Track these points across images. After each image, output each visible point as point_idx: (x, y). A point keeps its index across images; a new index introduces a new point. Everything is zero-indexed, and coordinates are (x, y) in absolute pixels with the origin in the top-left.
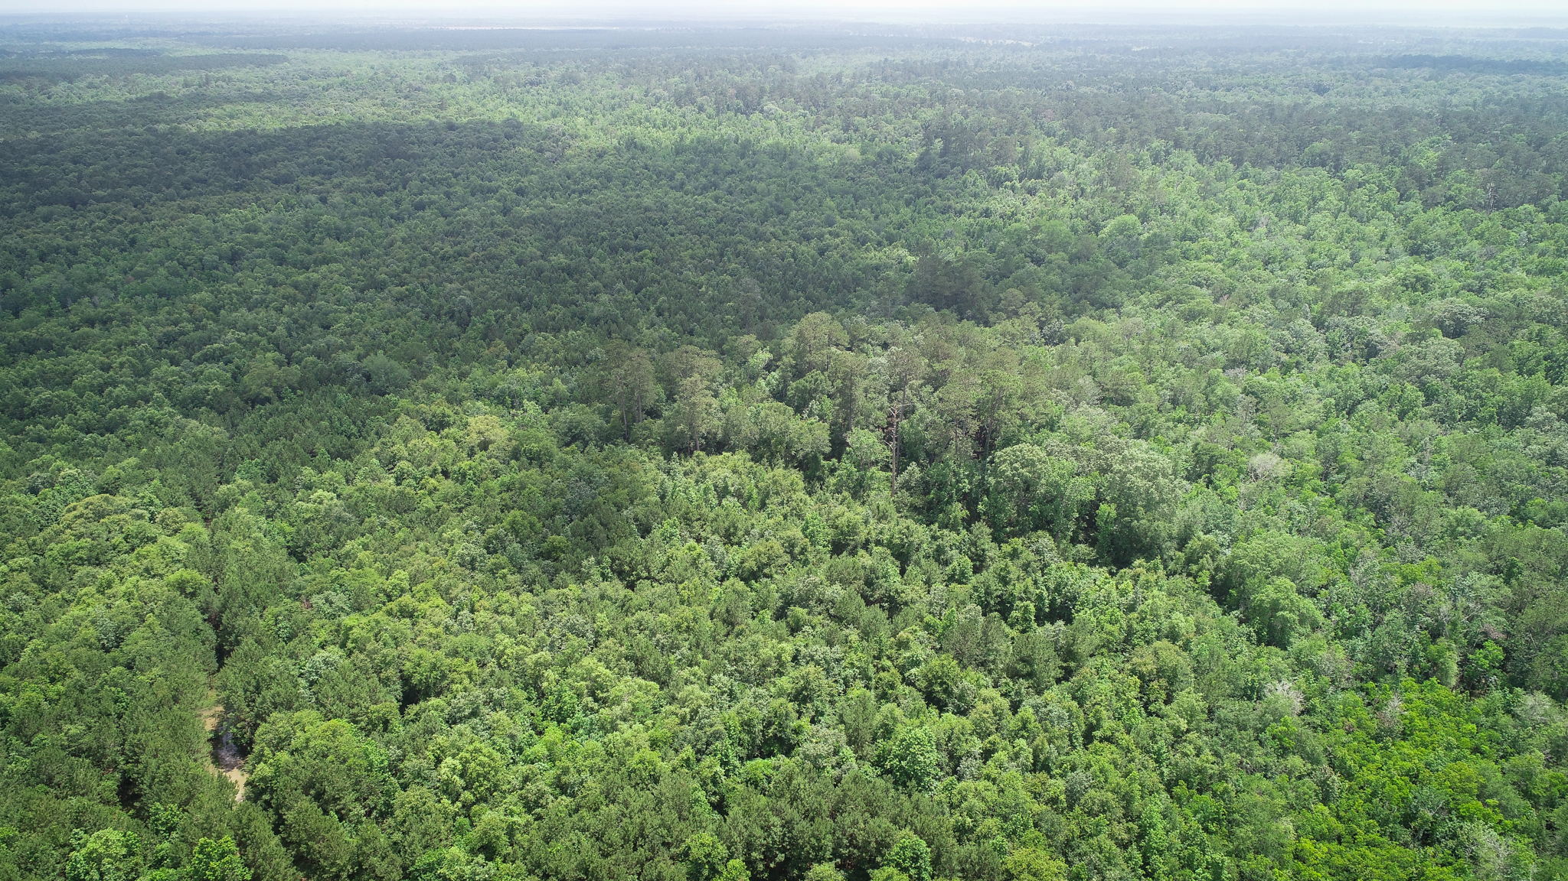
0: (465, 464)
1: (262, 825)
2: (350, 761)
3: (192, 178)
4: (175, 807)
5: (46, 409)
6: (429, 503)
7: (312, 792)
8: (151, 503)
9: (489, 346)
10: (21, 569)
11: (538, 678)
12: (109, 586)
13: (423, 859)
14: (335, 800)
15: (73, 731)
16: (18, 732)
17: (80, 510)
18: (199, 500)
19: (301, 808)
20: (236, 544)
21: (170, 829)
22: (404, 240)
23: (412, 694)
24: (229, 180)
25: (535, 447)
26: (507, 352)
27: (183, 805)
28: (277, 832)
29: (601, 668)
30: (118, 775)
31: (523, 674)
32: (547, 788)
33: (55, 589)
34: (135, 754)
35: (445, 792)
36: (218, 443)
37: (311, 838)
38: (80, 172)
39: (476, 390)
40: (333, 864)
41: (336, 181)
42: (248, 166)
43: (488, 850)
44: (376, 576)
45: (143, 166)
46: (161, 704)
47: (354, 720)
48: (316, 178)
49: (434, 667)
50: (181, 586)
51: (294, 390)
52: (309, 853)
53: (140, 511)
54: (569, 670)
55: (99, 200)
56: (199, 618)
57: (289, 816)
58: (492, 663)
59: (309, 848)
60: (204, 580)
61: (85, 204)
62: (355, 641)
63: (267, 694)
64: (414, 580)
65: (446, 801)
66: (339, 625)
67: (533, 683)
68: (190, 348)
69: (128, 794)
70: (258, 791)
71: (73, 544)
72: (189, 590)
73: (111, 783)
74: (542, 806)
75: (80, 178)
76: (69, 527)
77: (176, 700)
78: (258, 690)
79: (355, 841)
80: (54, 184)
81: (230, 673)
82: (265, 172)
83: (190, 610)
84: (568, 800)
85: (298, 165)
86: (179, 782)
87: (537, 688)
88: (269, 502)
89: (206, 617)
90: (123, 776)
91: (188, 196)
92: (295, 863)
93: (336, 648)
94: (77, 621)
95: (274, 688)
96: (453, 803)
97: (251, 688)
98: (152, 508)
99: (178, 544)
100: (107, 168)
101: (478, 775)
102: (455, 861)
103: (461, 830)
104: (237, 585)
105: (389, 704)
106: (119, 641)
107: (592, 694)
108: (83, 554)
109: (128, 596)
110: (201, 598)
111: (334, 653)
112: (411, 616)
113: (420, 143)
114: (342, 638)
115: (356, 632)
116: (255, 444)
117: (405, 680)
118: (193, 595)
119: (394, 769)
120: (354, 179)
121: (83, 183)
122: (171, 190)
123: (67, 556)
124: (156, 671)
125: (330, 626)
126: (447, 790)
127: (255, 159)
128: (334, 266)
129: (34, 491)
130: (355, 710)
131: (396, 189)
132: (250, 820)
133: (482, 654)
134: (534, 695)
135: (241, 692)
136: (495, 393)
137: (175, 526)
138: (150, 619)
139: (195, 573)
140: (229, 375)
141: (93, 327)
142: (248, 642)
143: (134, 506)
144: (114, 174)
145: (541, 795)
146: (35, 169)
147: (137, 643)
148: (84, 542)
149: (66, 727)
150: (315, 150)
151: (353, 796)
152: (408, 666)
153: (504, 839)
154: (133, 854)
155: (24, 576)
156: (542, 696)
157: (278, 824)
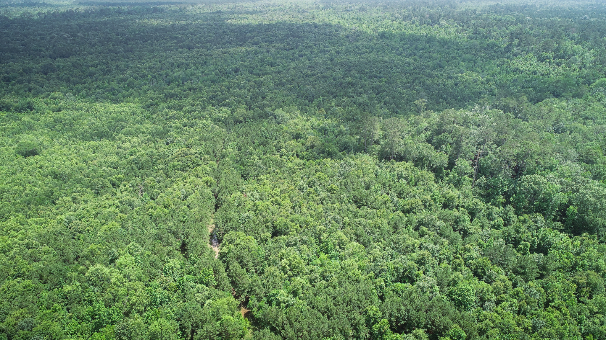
0: (304, 153)
1: (222, 268)
2: (253, 252)
3: (227, 41)
4: (197, 256)
5: (174, 117)
6: (290, 165)
7: (239, 260)
8: (201, 153)
9: (319, 110)
10: (161, 169)
11: (320, 235)
12: (186, 179)
13: (272, 292)
14: (246, 265)
15: (170, 225)
16: (155, 221)
17: (180, 152)
18: (216, 154)
19: (235, 265)
20: (225, 171)
21: (194, 263)
22: (294, 68)
23: (276, 233)
24: (238, 43)
25: (330, 150)
26: (325, 113)
27: (199, 256)
28: (226, 271)
29: (344, 236)
30: (181, 242)
31: (315, 233)
32: (318, 276)
33: (170, 177)
34: (187, 236)
35: (282, 270)
36: (224, 135)
37: (237, 276)
38: (192, 37)
39: (312, 126)
40: (243, 286)
41: (273, 45)
42: (245, 38)
43: (295, 294)
44: (269, 189)
45: (212, 36)
46: (196, 221)
47: (256, 238)
48: (267, 43)
49: (285, 224)
50: (207, 182)
51: (250, 119)
52: (235, 281)
53: (197, 155)
54: (332, 234)
55: (197, 47)
56: (211, 194)
57: (231, 267)
58: (305, 227)
59: (236, 279)
60: (214, 181)
61: (193, 48)
62: (259, 210)
63: (229, 224)
64: (282, 192)
65: (282, 273)
66: (255, 204)
67: (318, 237)
68: (219, 101)
69: (183, 248)
70: (223, 256)
71: (176, 163)
72: (209, 184)
73: (179, 243)
74: (316, 283)
76: (176, 157)
77: (201, 220)
78: (226, 222)
79: (251, 280)
80: (184, 41)
81: (219, 214)
82: (250, 40)
83: (208, 191)
84: (325, 282)
85: (261, 38)
86: (199, 248)
87: (320, 239)
88: (238, 158)
89: (213, 194)
90: (183, 242)
91: (224, 48)
92: (231, 283)
93: (253, 212)
95: (232, 222)
96: (285, 274)
97: (224, 221)
98: (201, 155)
99: (207, 167)
100: (201, 37)
101: (295, 266)
102: (282, 295)
103: (286, 285)
104: (224, 185)
105: (268, 234)
106: (186, 197)
107: (339, 245)
108: (179, 167)
109: (191, 183)
110: (213, 187)
111: (251, 214)
112: (279, 204)
113: (304, 32)
114: (255, 209)
115: (260, 208)
116: (236, 137)
117: (274, 227)
118: (210, 186)
119: (266, 258)
120: (279, 45)
121: (193, 41)
122: (220, 45)
123: (174, 166)
124: (196, 209)
125: (252, 204)
126: (283, 270)
127: (247, 35)
128: (269, 76)
129: (168, 144)
130: (256, 235)
131: (293, 49)
132: (218, 265)
133: (302, 223)
134: (318, 241)
135: (221, 221)
136: (319, 128)
137: (207, 162)
138: (197, 192)
139: (212, 179)
140: (230, 112)
141: (191, 91)
142: (225, 204)
143: (196, 153)
144: (202, 39)
145: (316, 278)
146: (179, 36)
147: (192, 199)
148: (180, 163)
149: (168, 223)
150: (267, 33)
151: (252, 264)
152: (276, 223)
153: (301, 291)
154: (183, 268)
155: (162, 171)
156: (321, 242)
157: (227, 269)
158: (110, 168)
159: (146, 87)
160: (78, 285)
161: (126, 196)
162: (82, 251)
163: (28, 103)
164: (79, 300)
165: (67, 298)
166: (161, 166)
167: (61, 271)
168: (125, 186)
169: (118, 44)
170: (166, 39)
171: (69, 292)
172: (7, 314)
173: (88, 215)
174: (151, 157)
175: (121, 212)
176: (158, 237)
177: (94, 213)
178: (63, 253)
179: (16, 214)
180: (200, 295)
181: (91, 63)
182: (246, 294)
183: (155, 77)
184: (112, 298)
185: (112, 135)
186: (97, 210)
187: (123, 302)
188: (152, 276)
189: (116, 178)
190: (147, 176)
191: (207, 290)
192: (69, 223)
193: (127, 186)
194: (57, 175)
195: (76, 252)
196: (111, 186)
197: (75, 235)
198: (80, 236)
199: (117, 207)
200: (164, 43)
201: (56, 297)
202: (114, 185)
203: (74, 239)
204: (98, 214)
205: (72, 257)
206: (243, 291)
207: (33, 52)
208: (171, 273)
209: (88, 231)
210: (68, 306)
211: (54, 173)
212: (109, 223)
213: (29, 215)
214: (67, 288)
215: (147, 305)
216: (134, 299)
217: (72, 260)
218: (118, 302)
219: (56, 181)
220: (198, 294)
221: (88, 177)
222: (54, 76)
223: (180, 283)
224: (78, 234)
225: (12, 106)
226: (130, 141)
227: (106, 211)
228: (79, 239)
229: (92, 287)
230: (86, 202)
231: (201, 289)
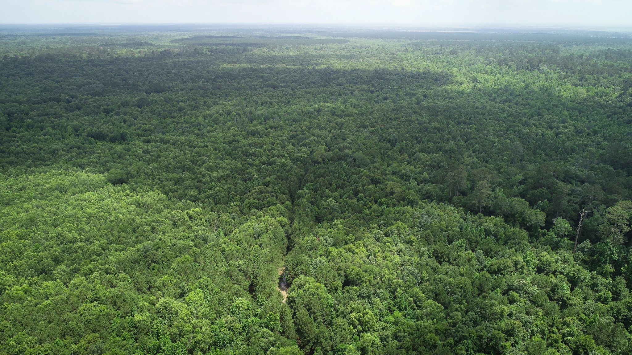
0: (383, 200)
1: (289, 313)
2: (322, 300)
3: (311, 81)
4: (264, 298)
5: (254, 154)
6: (367, 211)
7: (307, 307)
8: (277, 192)
9: (401, 155)
10: (237, 205)
11: (395, 290)
12: (260, 217)
13: (339, 346)
14: (314, 313)
15: (240, 263)
16: (226, 258)
17: (257, 190)
18: (291, 194)
19: (302, 312)
20: (300, 212)
21: (262, 305)
22: (377, 111)
23: (347, 282)
24: (322, 83)
25: (411, 198)
26: (407, 159)
27: (267, 298)
28: (293, 318)
29: (421, 294)
30: (250, 282)
31: (390, 286)
32: (390, 335)
33: (245, 214)
34: (256, 276)
35: (351, 324)
36: (301, 175)
37: (304, 324)
38: (278, 77)
39: (393, 172)
40: (309, 336)
41: (358, 86)
42: (329, 79)
44: (343, 235)
45: (297, 77)
46: (267, 262)
47: (326, 286)
48: (351, 85)
49: (357, 274)
50: (280, 222)
51: (329, 161)
52: (302, 329)
53: (273, 194)
55: (282, 87)
56: (284, 235)
57: (298, 314)
58: (379, 278)
60: (288, 222)
61: (277, 88)
62: (332, 257)
63: (300, 268)
64: (356, 239)
65: (351, 327)
66: (328, 249)
67: (393, 292)
68: (299, 141)
69: (252, 289)
70: (291, 301)
71: (252, 201)
72: (283, 224)
73: (248, 283)
74: (387, 341)
75: (277, 79)
76: (252, 195)
77: (272, 261)
78: (297, 265)
79: (317, 331)
80: (270, 80)
81: (289, 257)
82: (334, 81)
83: (282, 231)
84: (398, 343)
85: (346, 80)
86: (268, 290)
87: (394, 294)
88: (313, 199)
89: (286, 235)
90: (251, 283)
91: (308, 88)
92: (296, 331)
93: (325, 258)
94: (249, 226)
95: (302, 266)
96: (354, 329)
97: (295, 264)
98: (277, 194)
99: (282, 207)
100: (286, 76)
101: (366, 321)
102: (350, 351)
103: (355, 340)
104: (297, 227)
105: (339, 283)
106: (259, 236)
107: (416, 303)
108: (254, 204)
109: (265, 222)
110: (286, 228)
112: (352, 253)
114: (327, 254)
115: (332, 254)
116: (313, 178)
117: (346, 276)
118: (283, 227)
119: (335, 308)
120: (364, 86)
121: (278, 81)
122: (304, 85)
123: (250, 204)
124: (268, 250)
125: (324, 249)
127: (332, 76)
128: (352, 118)
129: (245, 181)
130: (327, 282)
131: (378, 91)
132: (285, 311)
133: (376, 274)
134: (392, 296)
135: (291, 264)
136: (400, 174)
137: (283, 201)
138: (269, 231)
139: (286, 219)
140: (309, 152)
141: (272, 129)
142: (297, 247)
143: (272, 192)
144: (288, 78)
145: (388, 337)
146: (266, 75)
147: (264, 239)
148: (255, 201)
149: (239, 261)
150: (352, 75)
151: (320, 314)
152: (348, 271)
153: (370, 348)
154: (249, 310)
155: (237, 208)
156: (395, 297)
157: (294, 315)
158: (189, 201)
159: (230, 123)
160: (148, 315)
161: (201, 231)
162: (154, 282)
163: (122, 134)
164: (147, 330)
165: (136, 328)
166: (237, 203)
167: (134, 299)
168: (201, 220)
169: (207, 82)
170: (253, 78)
171: (139, 322)
172: (81, 337)
173: (164, 246)
174: (229, 193)
175: (195, 246)
176: (228, 274)
177: (170, 244)
178: (137, 281)
179: (100, 239)
180: (265, 340)
181: (182, 99)
182: (311, 345)
183: (239, 114)
184: (178, 332)
185: (194, 168)
186: (173, 241)
187: (188, 338)
188: (218, 315)
189: (193, 211)
190: (223, 211)
191: (271, 336)
192: (146, 252)
193: (203, 220)
194: (140, 204)
195: (149, 281)
196: (187, 219)
197: (150, 265)
198: (154, 267)
199: (192, 240)
200: (251, 82)
201: (126, 325)
202: (190, 218)
203: (149, 268)
204: (173, 245)
205: (145, 286)
206: (309, 341)
207: (131, 86)
208: (238, 313)
209: (163, 262)
210: (136, 336)
211: (138, 202)
212: (183, 256)
213: (111, 241)
214: (138, 317)
215: (211, 344)
216: (199, 337)
217: (144, 290)
218: (183, 337)
219: (138, 209)
220: (262, 339)
221: (168, 208)
222: (148, 109)
223: (245, 325)
224: (153, 264)
225: (108, 135)
226: (210, 176)
227: (181, 243)
228: (153, 269)
229: (161, 319)
230: (164, 233)
231: (265, 334)
